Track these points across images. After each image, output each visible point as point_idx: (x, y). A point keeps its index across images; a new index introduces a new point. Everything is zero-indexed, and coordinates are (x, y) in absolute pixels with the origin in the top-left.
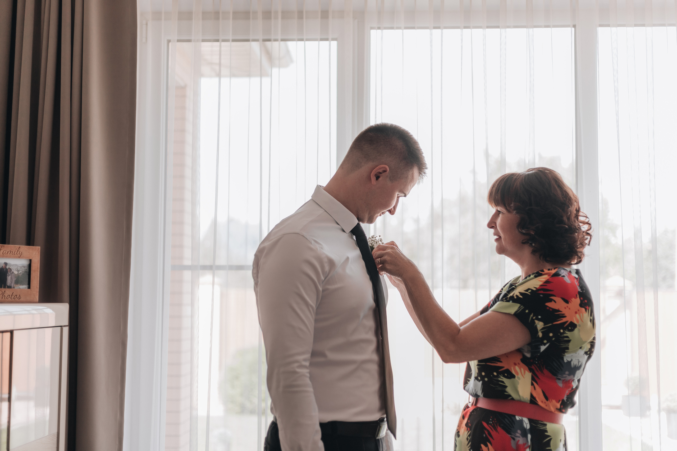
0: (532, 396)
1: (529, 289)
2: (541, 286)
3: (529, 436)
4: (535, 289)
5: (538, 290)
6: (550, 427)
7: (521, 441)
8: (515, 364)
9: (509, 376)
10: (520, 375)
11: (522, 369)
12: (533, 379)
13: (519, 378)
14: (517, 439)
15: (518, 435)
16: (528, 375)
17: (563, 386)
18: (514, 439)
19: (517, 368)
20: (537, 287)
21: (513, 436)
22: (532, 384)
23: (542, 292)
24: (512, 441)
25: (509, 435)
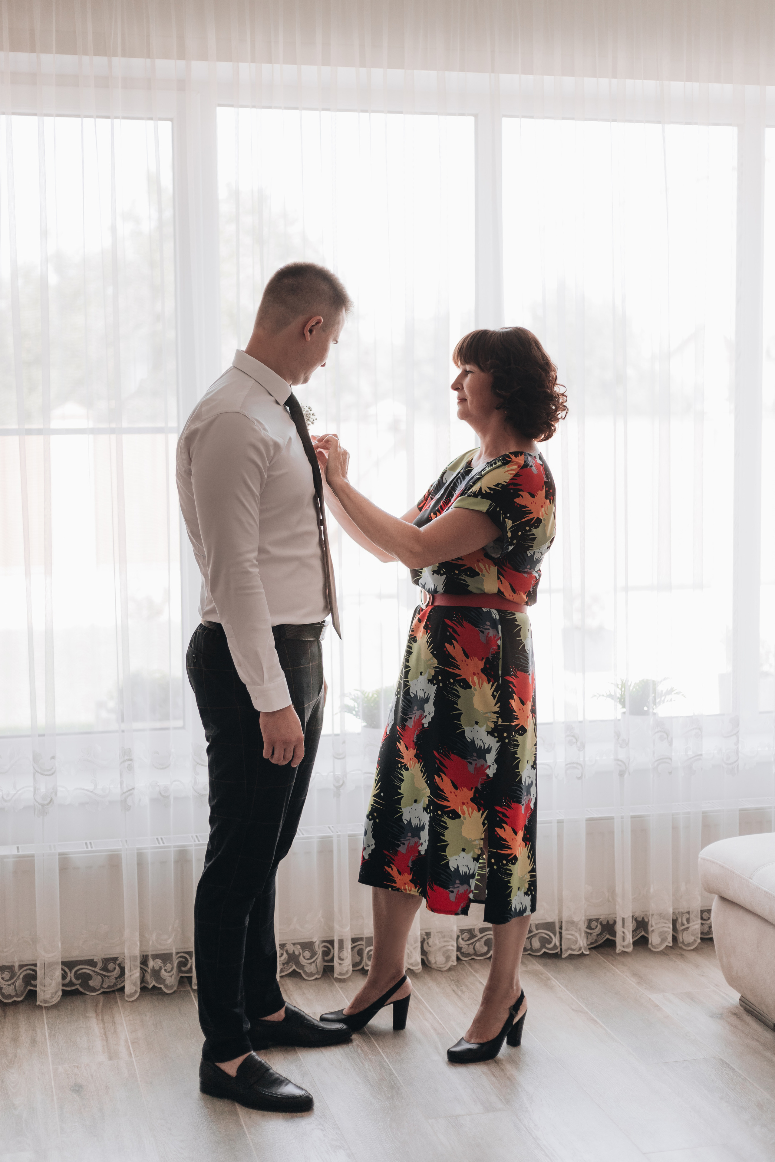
0: (499, 590)
1: (499, 484)
2: (511, 480)
3: (500, 627)
4: (505, 484)
5: (508, 484)
6: (518, 616)
7: (491, 633)
8: (478, 561)
9: (472, 574)
10: (485, 572)
11: (487, 565)
12: (499, 573)
13: (484, 576)
14: (486, 631)
15: (487, 627)
16: (494, 570)
17: (528, 576)
18: (483, 632)
19: (481, 565)
20: (507, 481)
21: (481, 629)
22: (499, 578)
23: (512, 487)
24: (481, 634)
25: (477, 629)
